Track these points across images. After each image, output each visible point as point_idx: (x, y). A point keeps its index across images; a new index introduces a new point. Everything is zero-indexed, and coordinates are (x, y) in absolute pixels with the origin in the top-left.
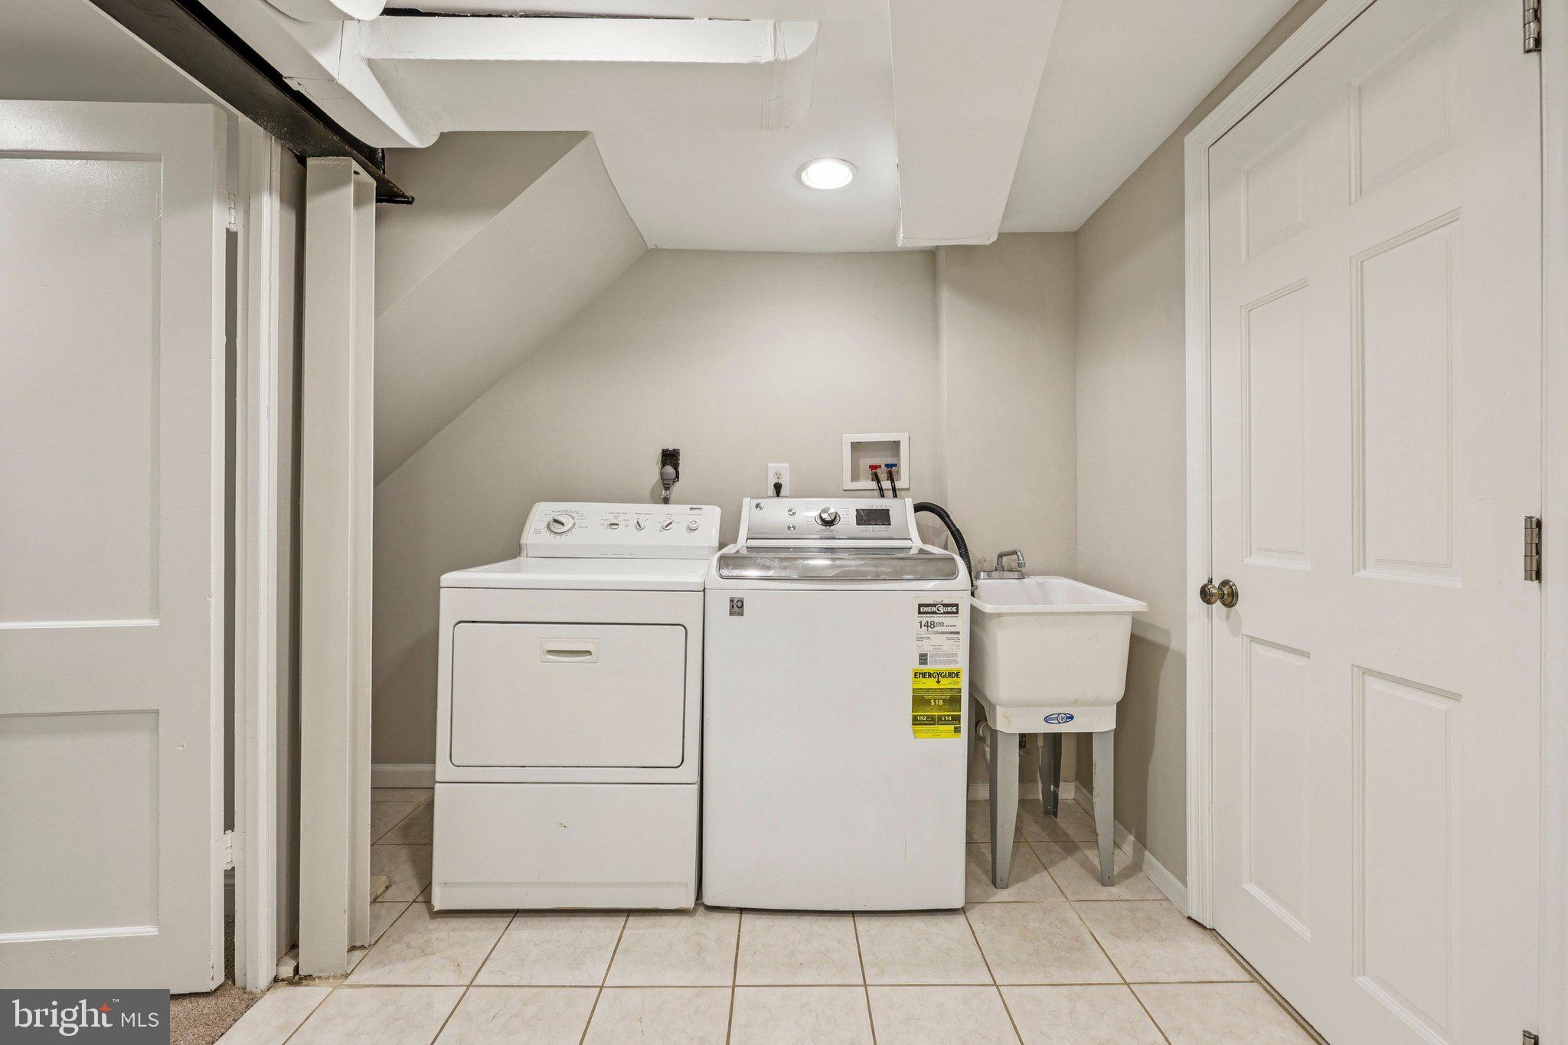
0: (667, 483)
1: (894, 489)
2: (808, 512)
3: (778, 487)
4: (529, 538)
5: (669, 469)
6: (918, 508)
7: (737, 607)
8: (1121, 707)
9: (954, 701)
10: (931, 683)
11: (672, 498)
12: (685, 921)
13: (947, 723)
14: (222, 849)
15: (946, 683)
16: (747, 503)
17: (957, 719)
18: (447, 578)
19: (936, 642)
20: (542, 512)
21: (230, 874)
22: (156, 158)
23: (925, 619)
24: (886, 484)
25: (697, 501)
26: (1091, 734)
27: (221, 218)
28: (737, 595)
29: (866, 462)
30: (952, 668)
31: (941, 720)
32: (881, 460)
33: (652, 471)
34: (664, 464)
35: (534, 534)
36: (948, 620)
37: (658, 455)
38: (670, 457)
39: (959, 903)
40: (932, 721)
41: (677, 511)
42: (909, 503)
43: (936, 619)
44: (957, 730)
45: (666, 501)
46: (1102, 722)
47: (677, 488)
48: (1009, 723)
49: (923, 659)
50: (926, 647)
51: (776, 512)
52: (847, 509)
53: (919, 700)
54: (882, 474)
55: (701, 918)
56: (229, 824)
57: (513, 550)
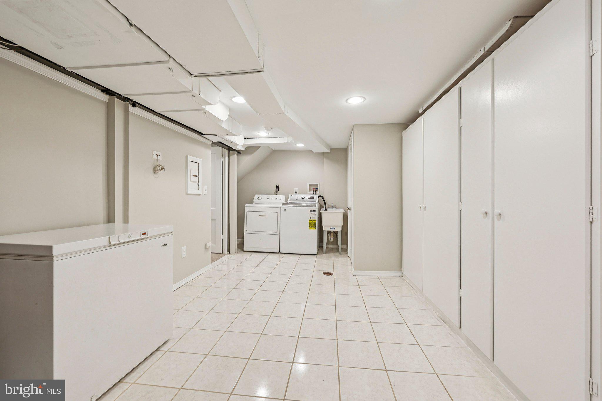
0: (277, 191)
1: (316, 193)
2: (300, 196)
3: (296, 192)
4: (254, 200)
5: (277, 189)
6: (319, 197)
7: (285, 210)
8: (342, 227)
9: (315, 224)
10: (312, 222)
11: (278, 194)
12: (277, 254)
13: (314, 227)
14: (222, 237)
15: (314, 222)
16: (290, 195)
17: (315, 227)
18: (246, 205)
19: (312, 216)
20: (256, 196)
21: (222, 240)
22: (215, 154)
23: (311, 212)
24: (315, 192)
25: (281, 195)
26: (338, 231)
27: (222, 160)
28: (285, 208)
29: (312, 188)
30: (315, 219)
31: (313, 227)
32: (315, 188)
33: (274, 189)
34: (276, 188)
35: (255, 200)
36: (314, 213)
37: (275, 187)
38: (277, 187)
39: (316, 253)
40: (312, 227)
41: (278, 196)
42: (317, 196)
43: (312, 212)
44: (315, 228)
45: (277, 195)
46: (339, 229)
47: (279, 192)
48: (325, 229)
49: (311, 218)
50: (311, 216)
51: (295, 197)
52: (307, 197)
53: (310, 224)
54: (315, 190)
55: (280, 254)
56: (222, 234)
57: (252, 202)
